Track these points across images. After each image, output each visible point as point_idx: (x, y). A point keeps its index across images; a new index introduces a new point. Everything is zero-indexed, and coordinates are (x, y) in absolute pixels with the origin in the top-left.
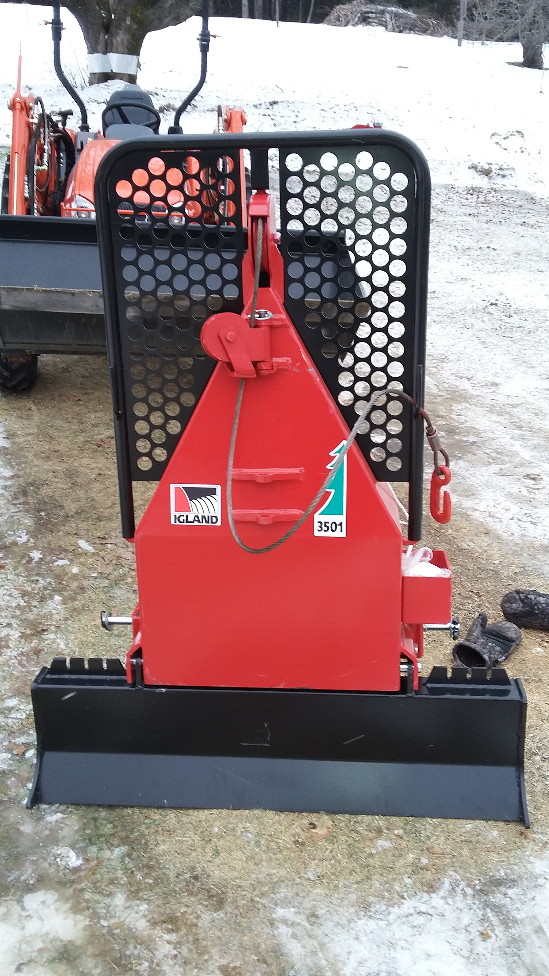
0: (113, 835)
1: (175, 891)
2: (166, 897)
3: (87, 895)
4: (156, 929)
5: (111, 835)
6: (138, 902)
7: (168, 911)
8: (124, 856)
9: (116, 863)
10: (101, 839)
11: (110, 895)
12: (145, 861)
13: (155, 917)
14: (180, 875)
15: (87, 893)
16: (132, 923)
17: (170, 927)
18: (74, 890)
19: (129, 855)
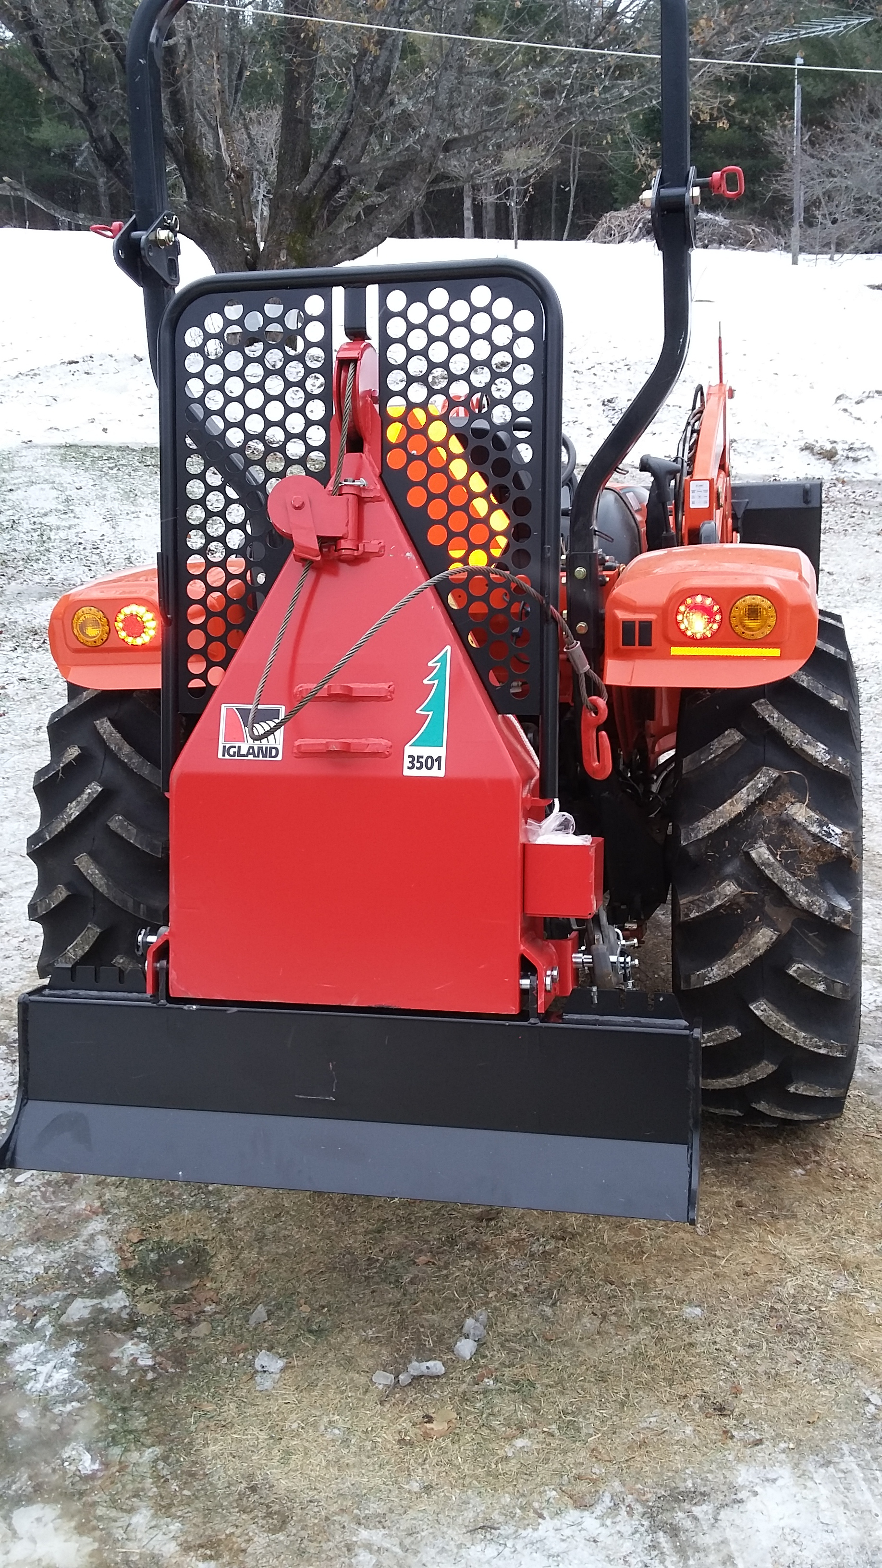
0: (146, 1431)
1: (222, 1505)
2: (208, 1514)
3: (101, 1510)
4: (189, 1555)
5: (143, 1431)
6: (169, 1520)
7: (209, 1532)
8: (158, 1459)
9: (145, 1469)
10: (129, 1437)
11: (131, 1511)
12: (186, 1466)
13: (190, 1539)
14: (232, 1485)
15: (101, 1508)
16: (158, 1547)
17: (208, 1552)
18: (84, 1505)
19: (165, 1458)
